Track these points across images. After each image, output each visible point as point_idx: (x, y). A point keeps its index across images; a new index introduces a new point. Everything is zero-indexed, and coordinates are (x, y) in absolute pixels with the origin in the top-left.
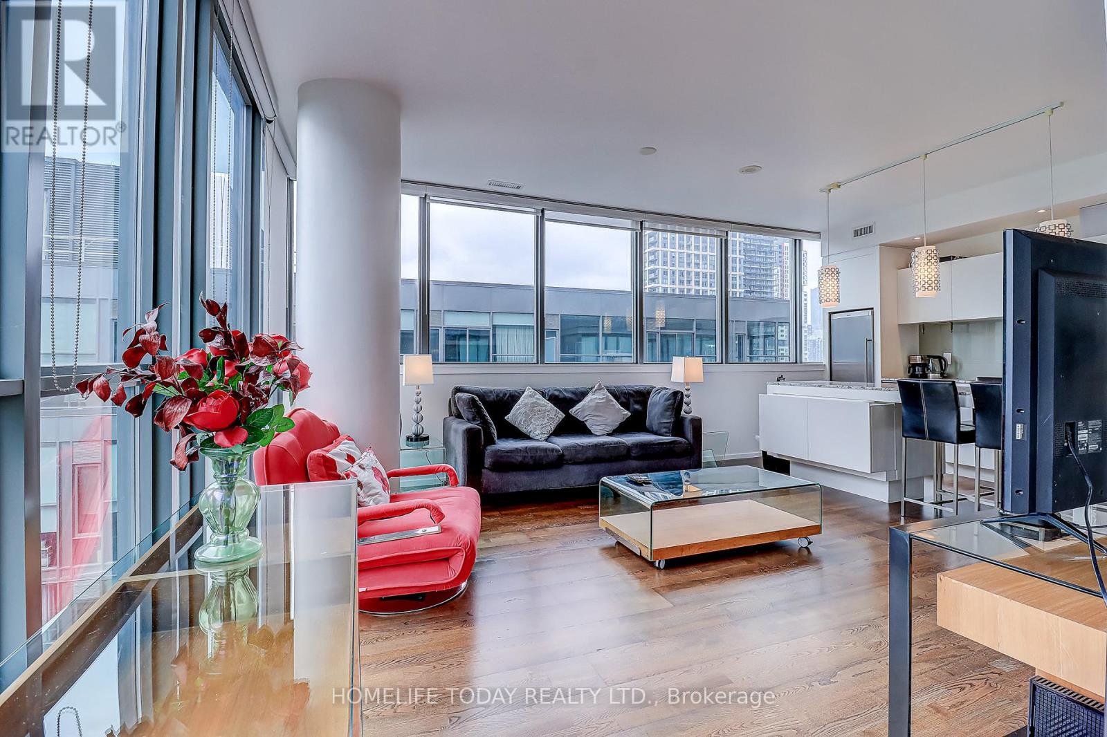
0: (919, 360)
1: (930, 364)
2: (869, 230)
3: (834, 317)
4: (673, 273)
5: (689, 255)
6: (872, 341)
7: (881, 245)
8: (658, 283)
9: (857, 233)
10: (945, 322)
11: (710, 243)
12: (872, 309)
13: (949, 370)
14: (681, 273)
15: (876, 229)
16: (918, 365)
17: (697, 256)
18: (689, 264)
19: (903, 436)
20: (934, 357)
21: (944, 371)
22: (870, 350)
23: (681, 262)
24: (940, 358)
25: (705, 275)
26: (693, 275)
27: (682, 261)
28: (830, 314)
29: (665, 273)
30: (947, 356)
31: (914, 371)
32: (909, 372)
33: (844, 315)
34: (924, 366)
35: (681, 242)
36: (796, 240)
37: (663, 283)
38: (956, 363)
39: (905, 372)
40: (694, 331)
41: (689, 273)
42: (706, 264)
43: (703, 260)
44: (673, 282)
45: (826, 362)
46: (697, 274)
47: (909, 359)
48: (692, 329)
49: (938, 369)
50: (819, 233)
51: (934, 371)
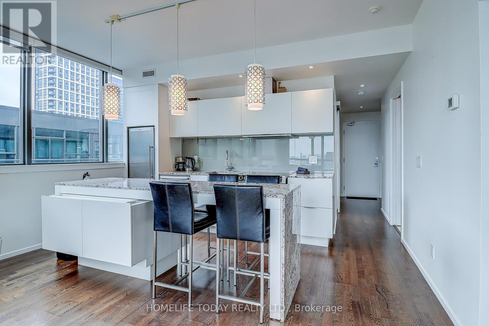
0: (181, 160)
1: (187, 163)
2: (152, 73)
3: (131, 130)
4: (67, 104)
5: (77, 95)
6: (153, 147)
7: (159, 84)
8: (56, 109)
9: (146, 74)
10: (195, 137)
11: (92, 90)
12: (154, 126)
13: (197, 166)
14: (72, 105)
15: (156, 73)
16: (181, 163)
17: (83, 97)
18: (77, 100)
19: (154, 230)
20: (189, 158)
21: (194, 166)
22: (152, 153)
23: (72, 99)
24: (192, 159)
25: (88, 108)
26: (80, 107)
27: (73, 97)
28: (128, 128)
29: (61, 103)
30: (196, 157)
31: (178, 166)
32: (176, 168)
33: (137, 130)
34: (184, 163)
35: (72, 87)
36: (103, 72)
37: (59, 109)
38: (200, 161)
39: (173, 168)
40: (64, 138)
41: (77, 105)
42: (89, 102)
43: (87, 99)
44: (67, 109)
45: (125, 161)
46: (83, 107)
47: (176, 159)
48: (62, 137)
49: (191, 165)
50: (121, 71)
51: (189, 167)
